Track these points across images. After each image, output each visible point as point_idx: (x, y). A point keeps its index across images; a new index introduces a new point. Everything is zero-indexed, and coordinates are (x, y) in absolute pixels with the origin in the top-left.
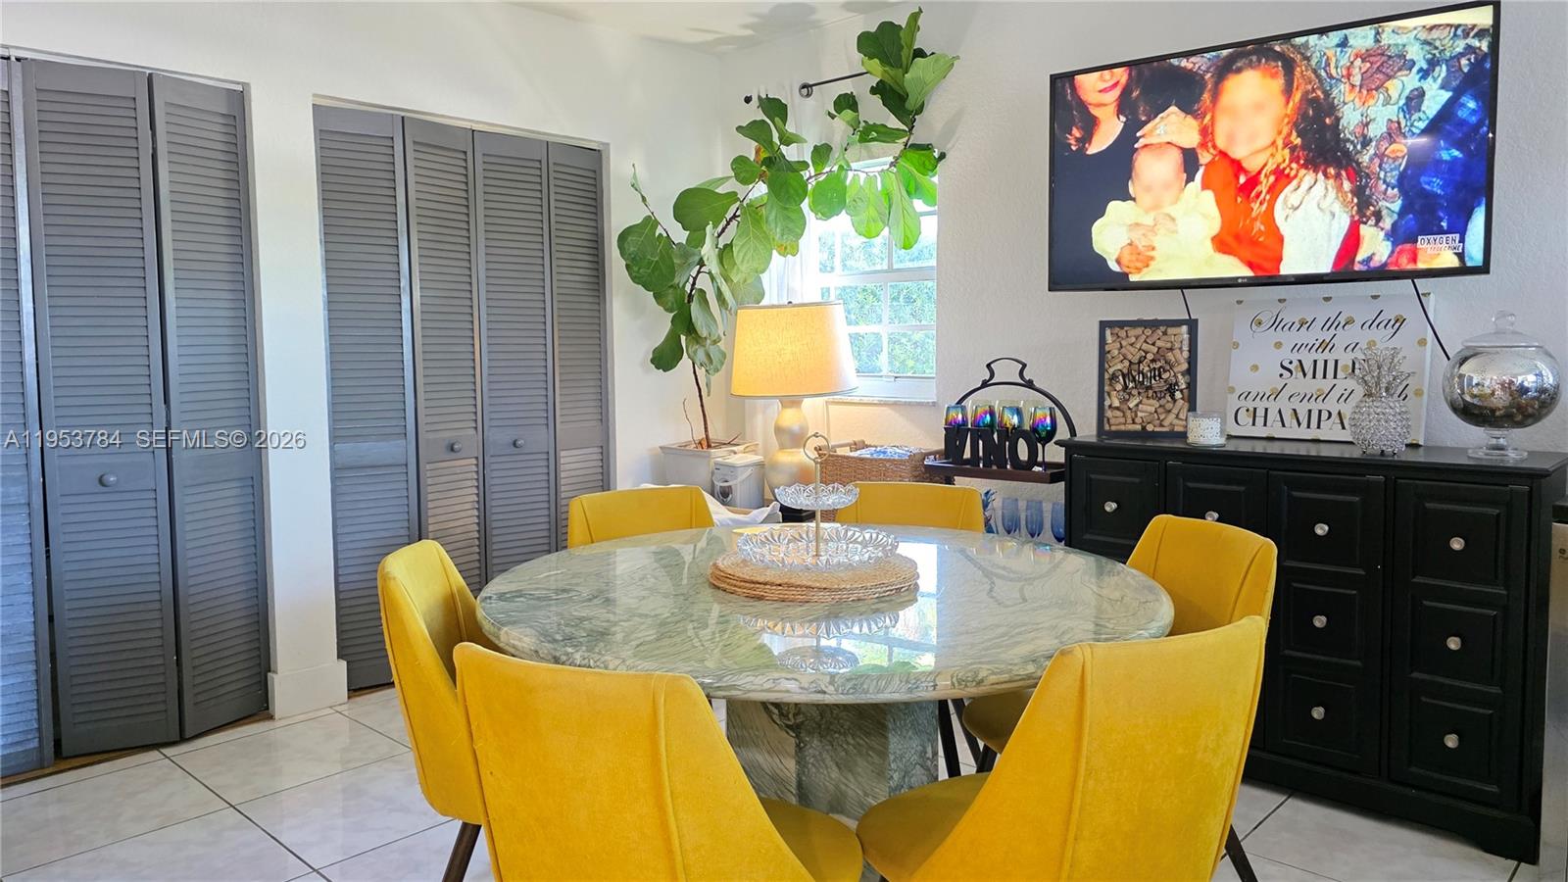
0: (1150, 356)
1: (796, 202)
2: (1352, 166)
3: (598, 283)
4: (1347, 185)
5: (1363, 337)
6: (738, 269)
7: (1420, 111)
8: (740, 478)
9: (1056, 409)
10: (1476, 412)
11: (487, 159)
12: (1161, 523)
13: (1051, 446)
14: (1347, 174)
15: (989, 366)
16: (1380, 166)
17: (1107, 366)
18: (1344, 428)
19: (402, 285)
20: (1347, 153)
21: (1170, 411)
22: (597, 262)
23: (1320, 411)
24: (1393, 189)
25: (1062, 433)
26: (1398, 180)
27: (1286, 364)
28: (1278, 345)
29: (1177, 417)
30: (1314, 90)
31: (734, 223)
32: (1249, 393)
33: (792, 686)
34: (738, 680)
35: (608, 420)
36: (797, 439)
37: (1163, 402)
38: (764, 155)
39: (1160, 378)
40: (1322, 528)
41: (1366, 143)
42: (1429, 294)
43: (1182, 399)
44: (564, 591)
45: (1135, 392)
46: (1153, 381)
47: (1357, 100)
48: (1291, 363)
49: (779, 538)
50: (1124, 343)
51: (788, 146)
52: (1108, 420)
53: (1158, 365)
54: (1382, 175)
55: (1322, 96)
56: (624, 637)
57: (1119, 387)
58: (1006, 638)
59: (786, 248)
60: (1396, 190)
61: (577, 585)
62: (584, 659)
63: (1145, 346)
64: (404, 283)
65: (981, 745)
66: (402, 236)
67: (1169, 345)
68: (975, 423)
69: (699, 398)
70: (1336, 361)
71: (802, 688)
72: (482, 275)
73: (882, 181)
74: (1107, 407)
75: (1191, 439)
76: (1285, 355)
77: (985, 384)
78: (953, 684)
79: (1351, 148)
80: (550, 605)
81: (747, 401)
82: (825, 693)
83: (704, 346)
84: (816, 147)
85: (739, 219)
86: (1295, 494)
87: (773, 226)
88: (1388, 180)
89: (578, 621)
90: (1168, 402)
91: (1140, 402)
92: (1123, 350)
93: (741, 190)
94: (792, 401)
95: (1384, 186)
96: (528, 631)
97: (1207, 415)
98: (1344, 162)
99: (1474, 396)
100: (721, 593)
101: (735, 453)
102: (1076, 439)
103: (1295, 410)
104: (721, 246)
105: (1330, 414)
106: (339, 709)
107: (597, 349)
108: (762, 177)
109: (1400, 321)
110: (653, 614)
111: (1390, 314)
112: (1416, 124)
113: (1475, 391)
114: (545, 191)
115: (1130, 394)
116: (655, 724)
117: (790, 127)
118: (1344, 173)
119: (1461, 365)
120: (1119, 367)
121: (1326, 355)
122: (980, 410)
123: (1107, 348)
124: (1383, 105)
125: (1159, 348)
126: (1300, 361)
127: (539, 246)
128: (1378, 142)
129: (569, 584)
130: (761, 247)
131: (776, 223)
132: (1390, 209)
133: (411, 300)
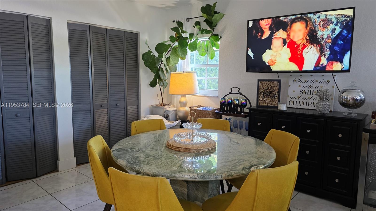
0: (269, 88)
1: (185, 47)
2: (320, 44)
3: (137, 66)
4: (318, 48)
5: (320, 85)
6: (171, 63)
7: (334, 33)
8: (171, 114)
9: (247, 100)
10: (346, 105)
11: (110, 36)
12: (272, 131)
13: (245, 109)
14: (319, 46)
15: (231, 89)
16: (326, 44)
17: (259, 90)
18: (314, 106)
19: (89, 67)
20: (319, 41)
21: (274, 101)
22: (137, 61)
23: (309, 102)
24: (328, 49)
25: (248, 106)
26: (329, 47)
27: (301, 91)
28: (300, 86)
29: (275, 103)
30: (312, 27)
31: (170, 52)
32: (293, 97)
33: (188, 177)
34: (175, 175)
35: (139, 99)
36: (185, 105)
37: (272, 99)
38: (177, 35)
39: (272, 93)
40: (309, 131)
41: (323, 39)
42: (335, 75)
43: (277, 98)
44: (132, 148)
45: (266, 96)
46: (270, 94)
47: (321, 30)
48: (302, 90)
49: (183, 135)
50: (263, 85)
51: (183, 33)
52: (259, 103)
53: (271, 90)
54: (326, 46)
55: (314, 29)
56: (148, 162)
57: (262, 95)
58: (238, 163)
59: (182, 58)
60: (329, 49)
61: (135, 147)
62: (138, 169)
63: (268, 86)
64: (90, 66)
65: (229, 183)
66: (89, 55)
67: (274, 86)
68: (228, 102)
69: (161, 94)
70: (313, 91)
71: (191, 177)
72: (109, 64)
73: (206, 42)
74: (259, 100)
75: (279, 108)
76: (301, 88)
77: (230, 93)
78: (226, 176)
79: (320, 40)
80: (128, 153)
81: (172, 95)
82: (196, 178)
83: (162, 82)
84: (190, 34)
85: (171, 51)
86: (303, 123)
87: (179, 53)
88: (327, 47)
89: (136, 158)
90: (273, 99)
91: (267, 99)
92: (263, 87)
93: (172, 44)
94: (184, 96)
95: (326, 49)
96: (125, 161)
97: (283, 103)
98: (318, 43)
99: (345, 101)
100: (170, 150)
101: (170, 107)
102: (251, 107)
103: (303, 102)
104: (167, 57)
105: (311, 103)
106: (75, 169)
107: (136, 82)
108: (177, 41)
109: (328, 81)
110: (154, 155)
111: (326, 80)
112: (334, 35)
113: (346, 100)
114: (124, 43)
115: (265, 97)
116: (157, 189)
117: (184, 29)
118: (318, 45)
119: (343, 93)
120: (262, 90)
121: (311, 89)
122: (229, 100)
123: (259, 86)
124: (327, 31)
125: (272, 86)
126: (305, 90)
127: (123, 57)
128: (325, 39)
129: (133, 146)
130: (176, 58)
131: (180, 52)
132: (327, 54)
133: (92, 70)
